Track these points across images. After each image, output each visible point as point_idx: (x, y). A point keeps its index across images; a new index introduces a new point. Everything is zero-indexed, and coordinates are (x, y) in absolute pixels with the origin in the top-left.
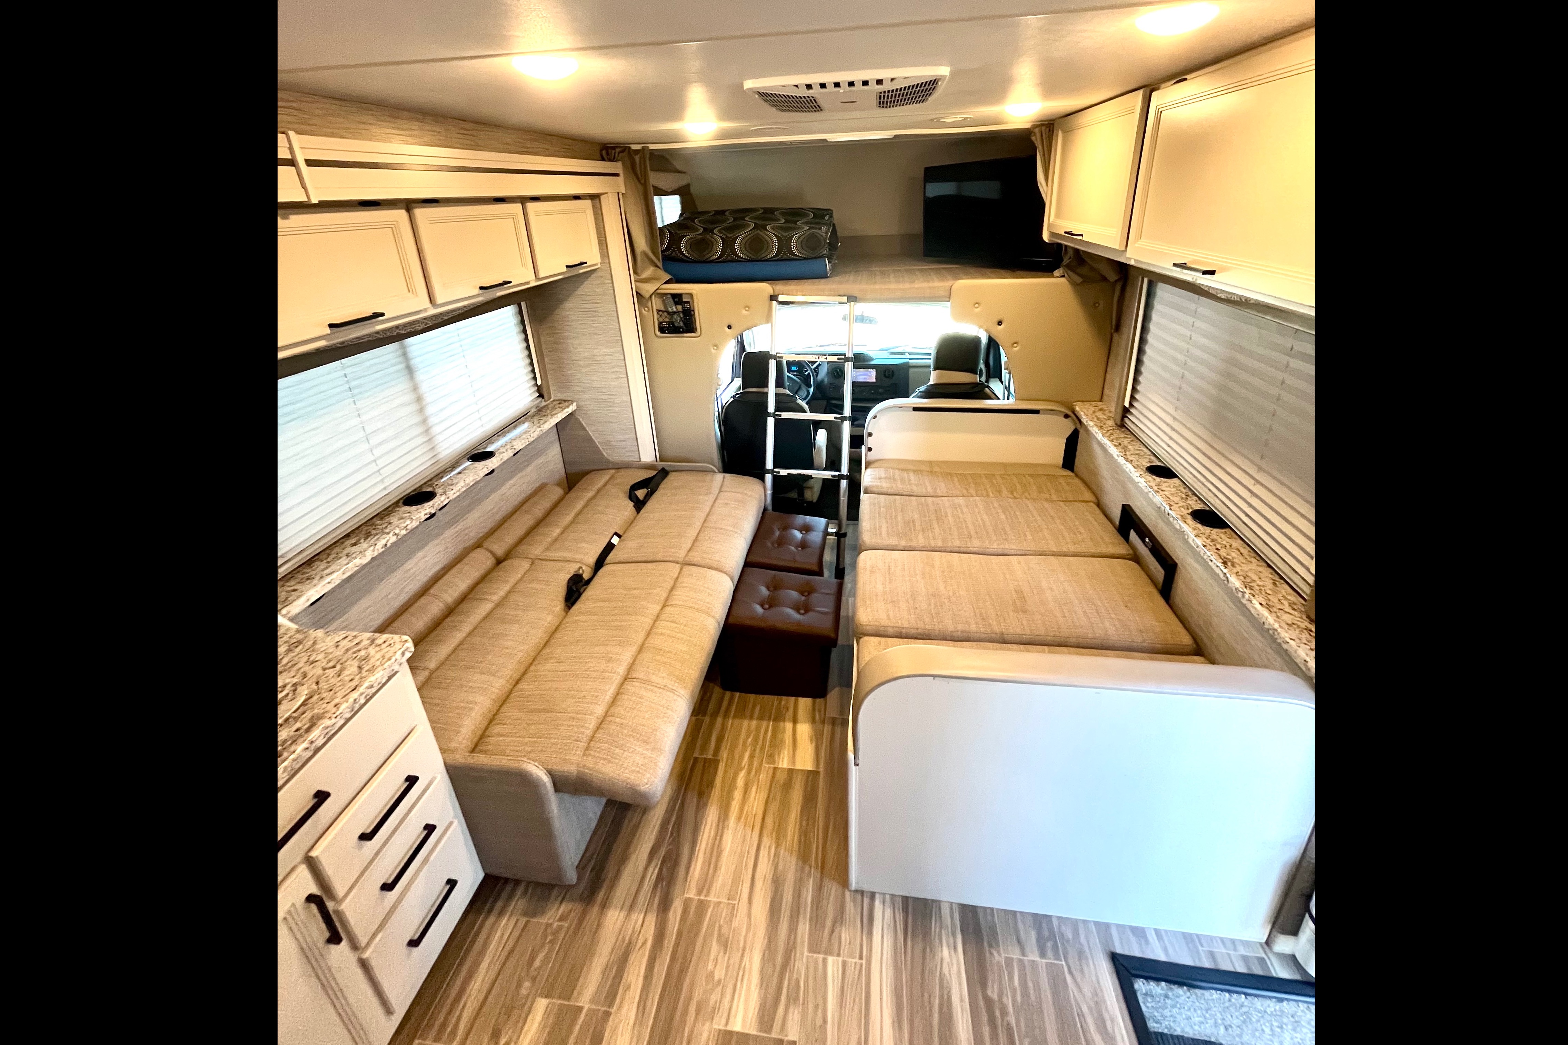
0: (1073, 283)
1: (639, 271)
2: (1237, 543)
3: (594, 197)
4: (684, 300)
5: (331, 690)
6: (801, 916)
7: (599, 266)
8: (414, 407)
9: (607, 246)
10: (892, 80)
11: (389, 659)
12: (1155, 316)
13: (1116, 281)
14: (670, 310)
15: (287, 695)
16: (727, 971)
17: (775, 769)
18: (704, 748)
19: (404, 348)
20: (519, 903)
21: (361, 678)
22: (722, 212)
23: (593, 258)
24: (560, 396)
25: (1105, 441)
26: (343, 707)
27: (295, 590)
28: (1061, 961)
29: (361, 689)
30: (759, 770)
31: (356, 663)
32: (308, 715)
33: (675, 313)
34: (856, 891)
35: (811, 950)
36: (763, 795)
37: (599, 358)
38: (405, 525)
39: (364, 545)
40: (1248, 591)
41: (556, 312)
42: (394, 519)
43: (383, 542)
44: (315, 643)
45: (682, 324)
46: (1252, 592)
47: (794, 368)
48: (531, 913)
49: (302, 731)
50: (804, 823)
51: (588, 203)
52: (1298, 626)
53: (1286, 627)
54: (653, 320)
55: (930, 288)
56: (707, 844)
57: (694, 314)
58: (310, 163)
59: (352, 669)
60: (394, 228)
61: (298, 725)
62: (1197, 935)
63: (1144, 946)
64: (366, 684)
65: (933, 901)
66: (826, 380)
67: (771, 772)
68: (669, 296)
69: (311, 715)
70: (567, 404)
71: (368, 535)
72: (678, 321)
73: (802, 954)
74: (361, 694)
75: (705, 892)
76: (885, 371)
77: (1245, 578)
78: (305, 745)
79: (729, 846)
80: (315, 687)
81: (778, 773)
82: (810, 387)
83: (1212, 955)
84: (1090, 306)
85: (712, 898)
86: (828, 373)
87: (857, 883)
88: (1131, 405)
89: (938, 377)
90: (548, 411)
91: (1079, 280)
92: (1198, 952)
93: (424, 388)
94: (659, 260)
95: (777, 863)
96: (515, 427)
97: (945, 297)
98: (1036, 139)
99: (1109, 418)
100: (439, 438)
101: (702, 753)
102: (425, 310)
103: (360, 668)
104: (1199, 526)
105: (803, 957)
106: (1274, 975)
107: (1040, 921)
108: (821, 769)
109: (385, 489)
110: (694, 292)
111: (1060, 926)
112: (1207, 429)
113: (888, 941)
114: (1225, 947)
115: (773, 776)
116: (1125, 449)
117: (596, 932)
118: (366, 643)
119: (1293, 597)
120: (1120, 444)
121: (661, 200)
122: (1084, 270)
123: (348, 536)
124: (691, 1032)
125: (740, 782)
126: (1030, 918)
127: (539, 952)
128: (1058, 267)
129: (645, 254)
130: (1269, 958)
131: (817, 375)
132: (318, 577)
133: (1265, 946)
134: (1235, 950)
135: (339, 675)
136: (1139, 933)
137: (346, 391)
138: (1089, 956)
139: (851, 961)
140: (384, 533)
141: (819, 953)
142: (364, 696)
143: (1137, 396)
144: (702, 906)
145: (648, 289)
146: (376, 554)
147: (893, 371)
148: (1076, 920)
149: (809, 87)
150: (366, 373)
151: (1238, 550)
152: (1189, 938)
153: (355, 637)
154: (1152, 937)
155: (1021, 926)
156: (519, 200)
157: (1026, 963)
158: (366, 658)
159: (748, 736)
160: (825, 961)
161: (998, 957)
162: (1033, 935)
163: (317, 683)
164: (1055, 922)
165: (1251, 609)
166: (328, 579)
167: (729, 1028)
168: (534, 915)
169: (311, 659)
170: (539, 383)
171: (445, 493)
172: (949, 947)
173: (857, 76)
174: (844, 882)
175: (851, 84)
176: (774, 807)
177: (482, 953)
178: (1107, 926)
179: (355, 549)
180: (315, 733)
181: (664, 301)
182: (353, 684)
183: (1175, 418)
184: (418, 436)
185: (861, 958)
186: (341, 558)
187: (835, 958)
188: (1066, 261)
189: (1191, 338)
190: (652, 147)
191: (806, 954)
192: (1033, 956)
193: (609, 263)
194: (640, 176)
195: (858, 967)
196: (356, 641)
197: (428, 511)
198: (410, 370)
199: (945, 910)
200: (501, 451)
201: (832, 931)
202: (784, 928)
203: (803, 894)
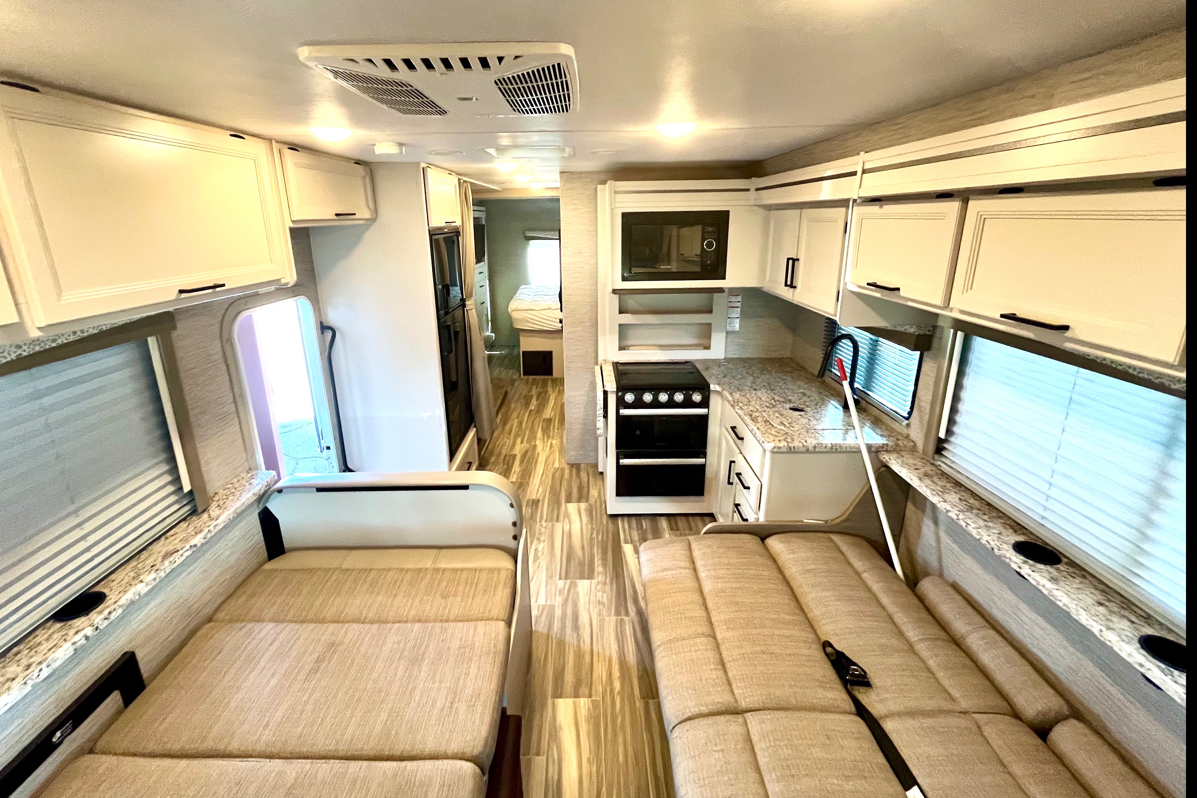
6: (560, 618)
16: (596, 595)
17: (590, 696)
30: (604, 694)
36: (595, 675)
56: (627, 643)
67: (593, 693)
75: (619, 620)
81: (587, 693)
85: (614, 619)
95: (577, 637)
105: (558, 601)
115: (591, 690)
124: (606, 577)
125: (617, 685)
144: (618, 613)
167: (589, 581)
176: (586, 668)
201: (542, 612)
202: (569, 611)
203: (560, 625)
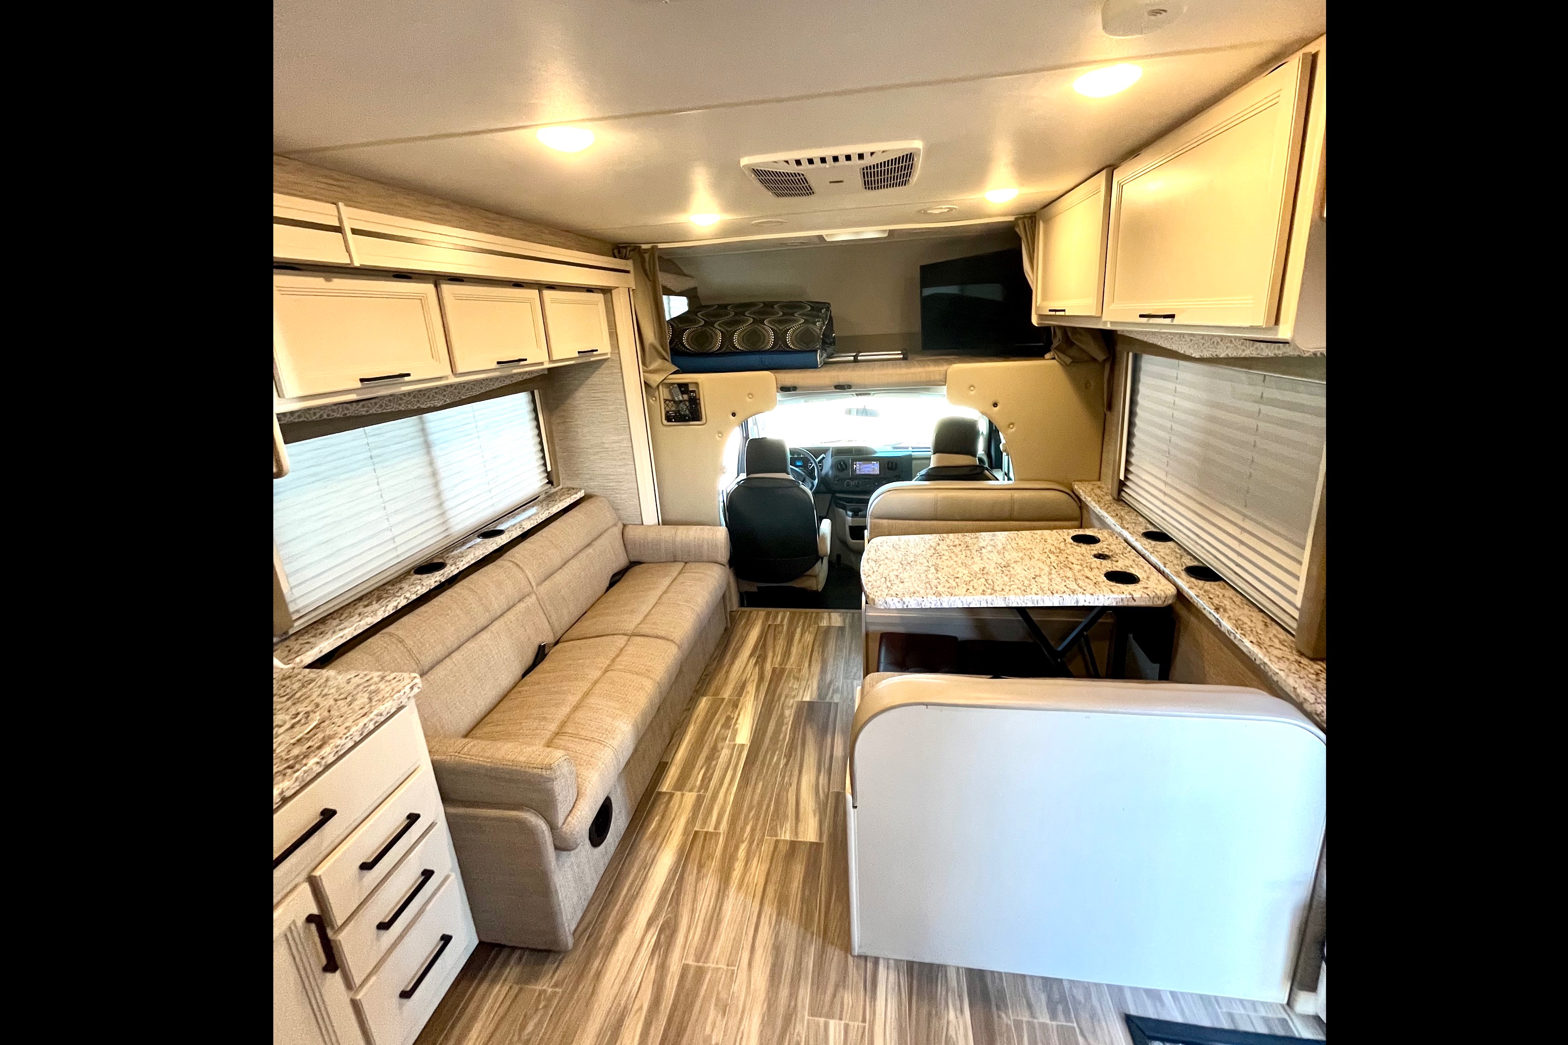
0: (1064, 365)
1: (648, 363)
2: (1230, 593)
3: (606, 291)
4: (690, 389)
5: (342, 716)
6: (802, 982)
7: (609, 356)
8: (431, 481)
9: (617, 335)
10: (872, 154)
11: (399, 691)
12: (1142, 389)
13: (1105, 361)
14: (676, 399)
15: (300, 721)
16: (725, 1035)
17: (777, 841)
18: (705, 822)
19: (422, 422)
20: (512, 972)
21: (371, 707)
22: (725, 306)
23: (604, 347)
24: (569, 484)
25: (1103, 513)
26: (353, 729)
27: (308, 643)
28: (1072, 1022)
29: (372, 716)
30: (761, 841)
31: (366, 695)
32: (320, 736)
33: (681, 401)
34: (859, 957)
35: (812, 1014)
36: (765, 867)
37: (606, 446)
38: (416, 590)
39: (375, 606)
40: (1239, 631)
41: (569, 402)
42: (405, 585)
43: (395, 604)
44: (327, 680)
45: (687, 412)
46: (1243, 632)
47: (799, 464)
48: (525, 980)
49: (313, 748)
50: (807, 893)
51: (599, 297)
52: (1288, 659)
53: (1276, 660)
54: (660, 410)
55: (927, 372)
56: (707, 912)
57: (700, 403)
58: (355, 231)
59: (362, 699)
60: (422, 299)
61: (310, 744)
62: (1216, 997)
63: (1159, 1008)
64: (376, 712)
65: (939, 966)
66: (830, 473)
67: (773, 844)
68: (676, 386)
69: (323, 735)
70: (575, 491)
71: (379, 599)
72: (684, 409)
73: (803, 1017)
74: (371, 720)
75: (702, 960)
76: (889, 463)
77: (1236, 621)
78: (316, 759)
79: (729, 914)
80: (326, 714)
81: (781, 845)
82: (815, 479)
83: (1231, 1016)
84: (1081, 387)
85: (711, 965)
86: (832, 467)
87: (860, 947)
88: (1126, 477)
89: (938, 460)
90: (557, 497)
91: (1068, 360)
92: (1216, 1014)
93: (440, 463)
94: (667, 353)
95: (778, 932)
96: (524, 510)
97: (941, 381)
98: (1020, 231)
99: (1107, 494)
100: (451, 513)
101: (703, 828)
102: (446, 377)
103: (370, 699)
104: (1193, 580)
105: (804, 1019)
106: (1297, 1035)
107: (1048, 983)
108: (825, 840)
109: (398, 556)
110: (699, 381)
111: (1071, 988)
112: (1194, 487)
113: (892, 1003)
114: (1244, 1007)
115: (776, 847)
116: (1121, 518)
117: (590, 998)
118: (376, 679)
119: (1283, 635)
120: (1117, 515)
121: (669, 300)
122: (1073, 352)
123: (360, 599)
125: (742, 853)
126: (1040, 981)
127: (531, 1018)
128: (1049, 351)
129: (653, 346)
130: (1292, 1020)
131: (821, 470)
132: (330, 633)
133: (1287, 1008)
134: (1256, 1010)
135: (350, 705)
136: (1154, 995)
137: (365, 459)
138: (1102, 1017)
139: (855, 1025)
140: (395, 596)
141: (820, 1017)
142: (373, 722)
143: (1131, 469)
144: (700, 972)
145: (656, 379)
146: (387, 614)
147: (896, 464)
148: (1088, 983)
149: (798, 162)
150: (388, 443)
151: (1231, 598)
152: (1205, 1000)
153: (366, 675)
154: (1168, 1000)
155: (1029, 987)
156: (536, 286)
157: (1037, 1026)
158: (377, 691)
159: (750, 809)
160: (826, 1025)
161: (1007, 1019)
162: (1043, 997)
163: (329, 711)
164: (1066, 985)
165: (1242, 648)
166: (341, 634)
168: (527, 981)
169: (324, 693)
170: (549, 469)
171: (455, 563)
172: (955, 1010)
173: (841, 151)
174: (847, 947)
175: (836, 159)
176: (775, 877)
177: (474, 1018)
178: (1120, 989)
179: (366, 610)
180: (326, 750)
181: (670, 391)
182: (365, 711)
183: (1166, 483)
184: (432, 508)
185: (864, 1021)
186: (353, 616)
187: (837, 1021)
188: (1056, 343)
189: (1174, 404)
190: (661, 246)
191: (806, 1017)
192: (1044, 1017)
193: (619, 353)
194: (649, 273)
195: (861, 1030)
196: (368, 678)
197: (437, 579)
198: (428, 446)
199: (952, 975)
200: (510, 529)
201: (834, 996)
202: (784, 992)
203: (805, 960)
